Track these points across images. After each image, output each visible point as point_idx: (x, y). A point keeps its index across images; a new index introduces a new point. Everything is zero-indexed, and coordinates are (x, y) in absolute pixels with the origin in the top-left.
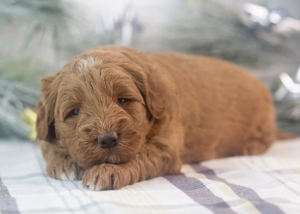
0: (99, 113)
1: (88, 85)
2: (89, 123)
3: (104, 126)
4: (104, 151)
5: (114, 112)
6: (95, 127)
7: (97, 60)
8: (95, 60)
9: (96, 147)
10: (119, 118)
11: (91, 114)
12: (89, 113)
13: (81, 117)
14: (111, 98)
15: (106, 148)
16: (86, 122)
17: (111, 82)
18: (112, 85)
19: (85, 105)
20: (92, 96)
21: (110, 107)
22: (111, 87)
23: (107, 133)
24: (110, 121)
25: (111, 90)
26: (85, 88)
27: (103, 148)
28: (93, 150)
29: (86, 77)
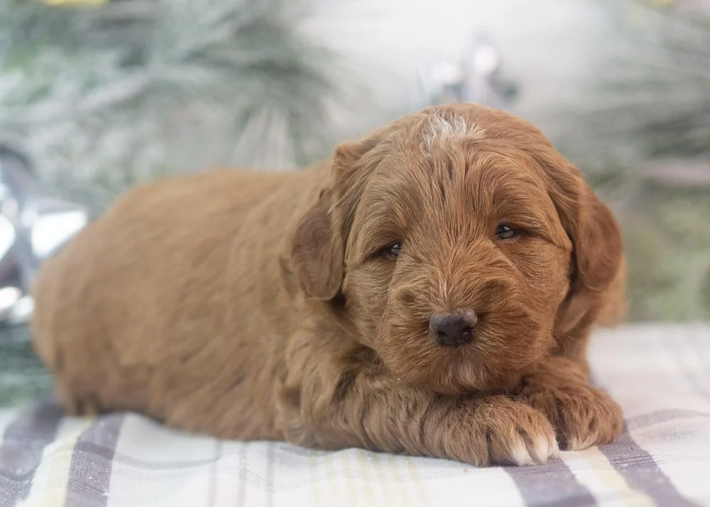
0: (445, 258)
1: (435, 186)
2: (414, 279)
3: (445, 294)
4: (445, 352)
5: (480, 260)
6: (425, 293)
7: (475, 127)
8: (468, 127)
9: (424, 342)
10: (488, 278)
11: (425, 259)
12: (420, 255)
13: (404, 262)
14: (482, 225)
15: (448, 345)
16: (409, 275)
17: (493, 184)
18: (492, 192)
19: (418, 234)
20: (437, 214)
21: (473, 247)
22: (490, 194)
23: (452, 309)
24: (464, 283)
25: (489, 203)
26: (427, 193)
27: (443, 344)
28: (417, 348)
29: (435, 166)
